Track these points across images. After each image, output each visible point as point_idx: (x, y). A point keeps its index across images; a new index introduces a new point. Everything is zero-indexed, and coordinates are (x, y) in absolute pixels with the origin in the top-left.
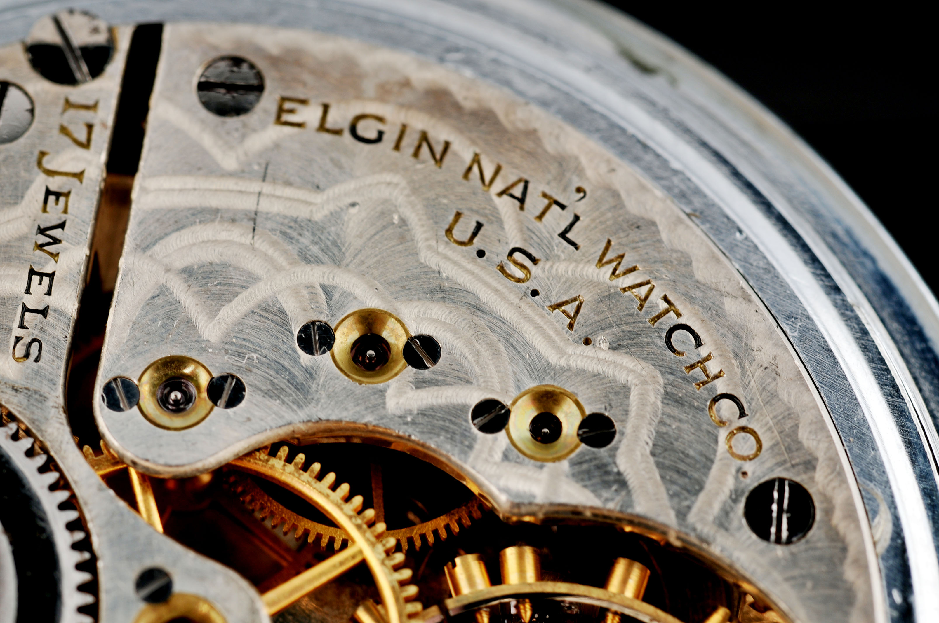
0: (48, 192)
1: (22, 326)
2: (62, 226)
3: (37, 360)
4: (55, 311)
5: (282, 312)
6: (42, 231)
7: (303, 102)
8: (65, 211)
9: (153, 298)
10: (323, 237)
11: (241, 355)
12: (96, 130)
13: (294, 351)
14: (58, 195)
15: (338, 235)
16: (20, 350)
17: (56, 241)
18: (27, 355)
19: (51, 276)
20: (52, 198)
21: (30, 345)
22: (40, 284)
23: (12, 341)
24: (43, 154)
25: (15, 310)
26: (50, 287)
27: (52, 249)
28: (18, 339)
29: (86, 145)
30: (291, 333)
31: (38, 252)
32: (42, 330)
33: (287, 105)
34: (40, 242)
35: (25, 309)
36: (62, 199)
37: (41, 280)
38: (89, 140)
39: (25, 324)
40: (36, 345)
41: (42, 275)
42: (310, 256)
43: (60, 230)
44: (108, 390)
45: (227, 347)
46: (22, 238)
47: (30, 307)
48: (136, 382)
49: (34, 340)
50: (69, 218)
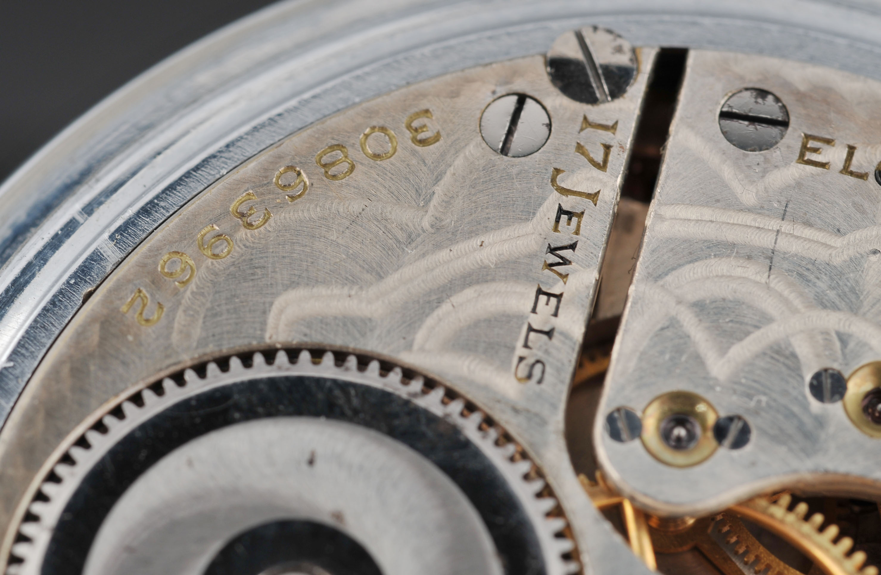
0: (561, 211)
1: (526, 346)
2: (573, 247)
3: (540, 382)
4: (562, 333)
5: (794, 356)
6: (552, 250)
7: (829, 142)
8: (577, 233)
9: (662, 329)
10: (841, 283)
11: (750, 397)
12: (614, 151)
13: (805, 397)
14: (570, 214)
15: (857, 282)
16: (523, 371)
17: (565, 262)
18: (529, 376)
19: (559, 297)
20: (564, 218)
21: (533, 366)
22: (547, 304)
23: (515, 360)
24: (558, 171)
25: (520, 328)
26: (557, 308)
27: (561, 269)
28: (521, 359)
29: (602, 166)
30: (802, 378)
31: (547, 271)
32: (547, 352)
33: (811, 144)
34: (550, 261)
35: (531, 329)
36: (575, 220)
37: (548, 300)
38: (605, 161)
39: (530, 344)
40: (538, 367)
41: (549, 295)
42: (827, 301)
43: (571, 251)
44: (611, 420)
45: (736, 387)
46: (532, 256)
47: (535, 327)
48: (639, 414)
49: (538, 361)
50: (581, 239)
